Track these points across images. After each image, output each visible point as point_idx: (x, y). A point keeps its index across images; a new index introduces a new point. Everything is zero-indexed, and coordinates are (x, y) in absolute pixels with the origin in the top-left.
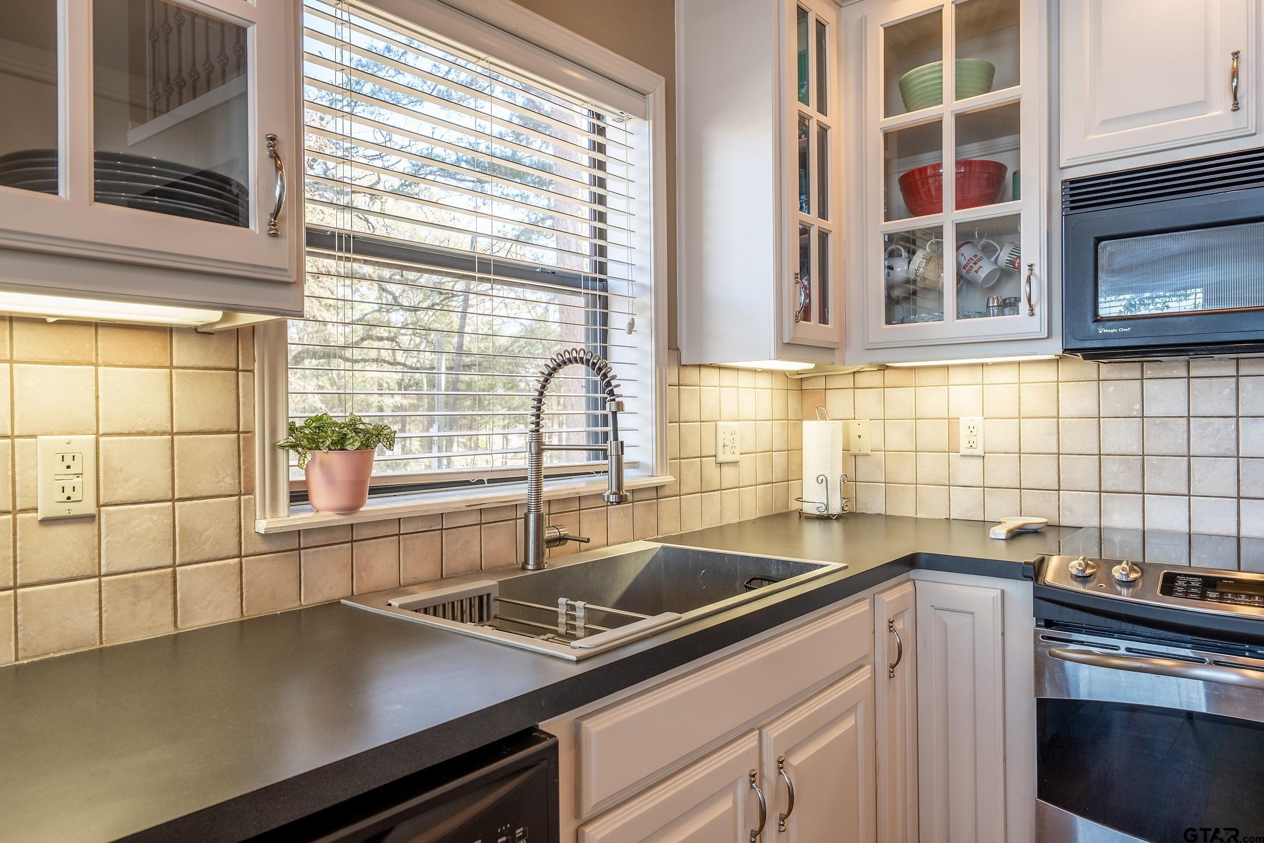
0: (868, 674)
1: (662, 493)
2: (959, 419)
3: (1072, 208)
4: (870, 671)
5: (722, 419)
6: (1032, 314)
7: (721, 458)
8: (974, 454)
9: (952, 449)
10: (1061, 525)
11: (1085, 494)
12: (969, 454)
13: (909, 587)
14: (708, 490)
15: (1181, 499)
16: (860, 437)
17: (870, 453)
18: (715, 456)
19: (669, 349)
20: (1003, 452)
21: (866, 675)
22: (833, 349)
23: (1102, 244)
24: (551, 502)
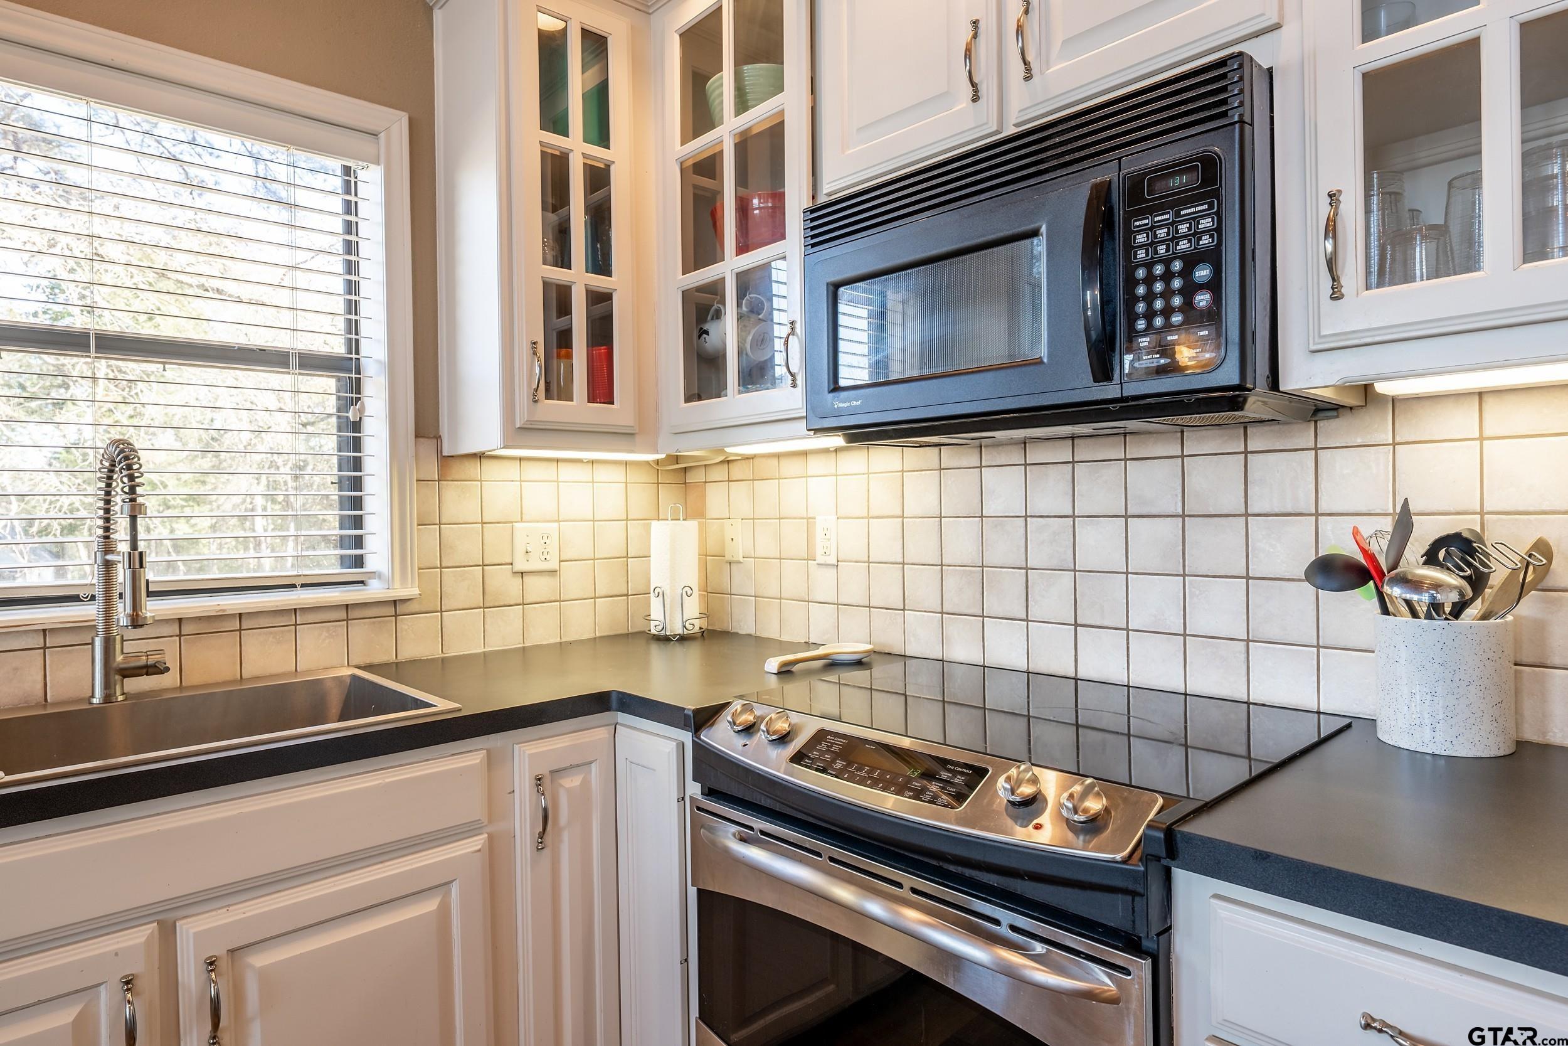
0: (479, 844)
1: (401, 609)
2: (815, 518)
3: (813, 245)
4: (482, 841)
5: (524, 519)
6: (794, 385)
7: (520, 566)
8: (828, 562)
9: (811, 558)
10: (906, 654)
11: (928, 616)
12: (823, 562)
13: (602, 734)
14: (497, 604)
15: (1018, 625)
16: (732, 539)
17: (741, 560)
18: (512, 564)
19: (417, 436)
20: (854, 560)
21: (477, 845)
22: (632, 434)
23: (842, 289)
24: (183, 622)
